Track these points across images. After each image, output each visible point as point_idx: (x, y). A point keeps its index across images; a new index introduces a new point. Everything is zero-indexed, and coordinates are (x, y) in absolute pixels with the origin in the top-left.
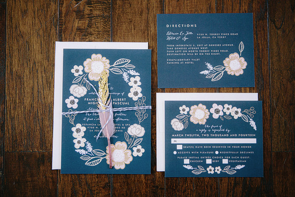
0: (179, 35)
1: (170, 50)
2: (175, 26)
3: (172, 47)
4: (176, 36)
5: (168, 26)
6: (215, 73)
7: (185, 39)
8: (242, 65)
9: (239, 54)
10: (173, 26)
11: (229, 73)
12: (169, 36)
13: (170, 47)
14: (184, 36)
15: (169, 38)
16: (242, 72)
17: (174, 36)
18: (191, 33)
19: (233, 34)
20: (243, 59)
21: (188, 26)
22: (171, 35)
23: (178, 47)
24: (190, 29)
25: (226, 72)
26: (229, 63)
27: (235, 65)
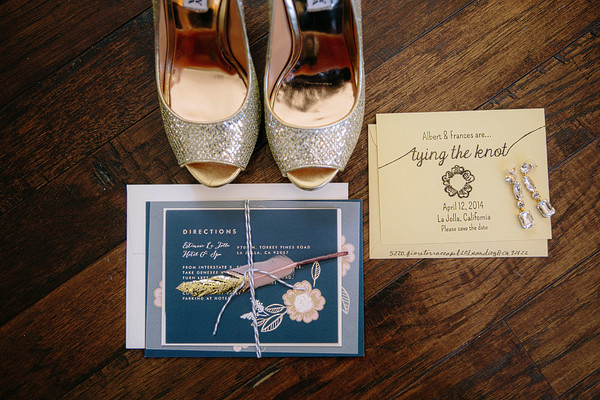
0: (204, 249)
1: (188, 275)
2: (197, 232)
3: (192, 270)
4: (199, 250)
5: (185, 232)
6: (268, 317)
7: (216, 255)
8: (316, 303)
9: (311, 282)
10: (195, 231)
11: (292, 318)
12: (188, 249)
13: (188, 270)
14: (212, 251)
15: (186, 254)
16: (315, 316)
17: (195, 250)
18: (226, 245)
19: (302, 247)
20: (317, 292)
21: (221, 232)
22: (191, 249)
23: (203, 270)
24: (224, 238)
25: (287, 317)
26: (292, 299)
27: (304, 303)
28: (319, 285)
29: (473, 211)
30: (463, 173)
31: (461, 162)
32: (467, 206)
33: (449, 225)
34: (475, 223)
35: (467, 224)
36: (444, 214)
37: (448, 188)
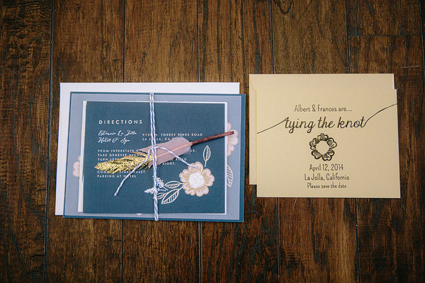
0: (116, 136)
1: (103, 157)
2: (111, 122)
3: (105, 153)
4: (112, 137)
5: (100, 122)
6: (167, 192)
7: (125, 141)
8: (207, 180)
9: (203, 163)
10: (108, 122)
11: (187, 192)
12: (102, 137)
13: (102, 153)
14: (123, 137)
15: (101, 140)
16: (206, 191)
17: (109, 137)
18: (134, 133)
19: (195, 135)
20: (208, 172)
21: (130, 122)
22: (105, 136)
23: (115, 153)
24: (132, 127)
25: (182, 191)
26: (187, 177)
27: (197, 180)
28: (209, 166)
29: (335, 172)
30: (328, 140)
31: (325, 131)
32: (330, 167)
33: (314, 183)
34: (336, 182)
35: (329, 183)
36: (310, 174)
37: (314, 152)
